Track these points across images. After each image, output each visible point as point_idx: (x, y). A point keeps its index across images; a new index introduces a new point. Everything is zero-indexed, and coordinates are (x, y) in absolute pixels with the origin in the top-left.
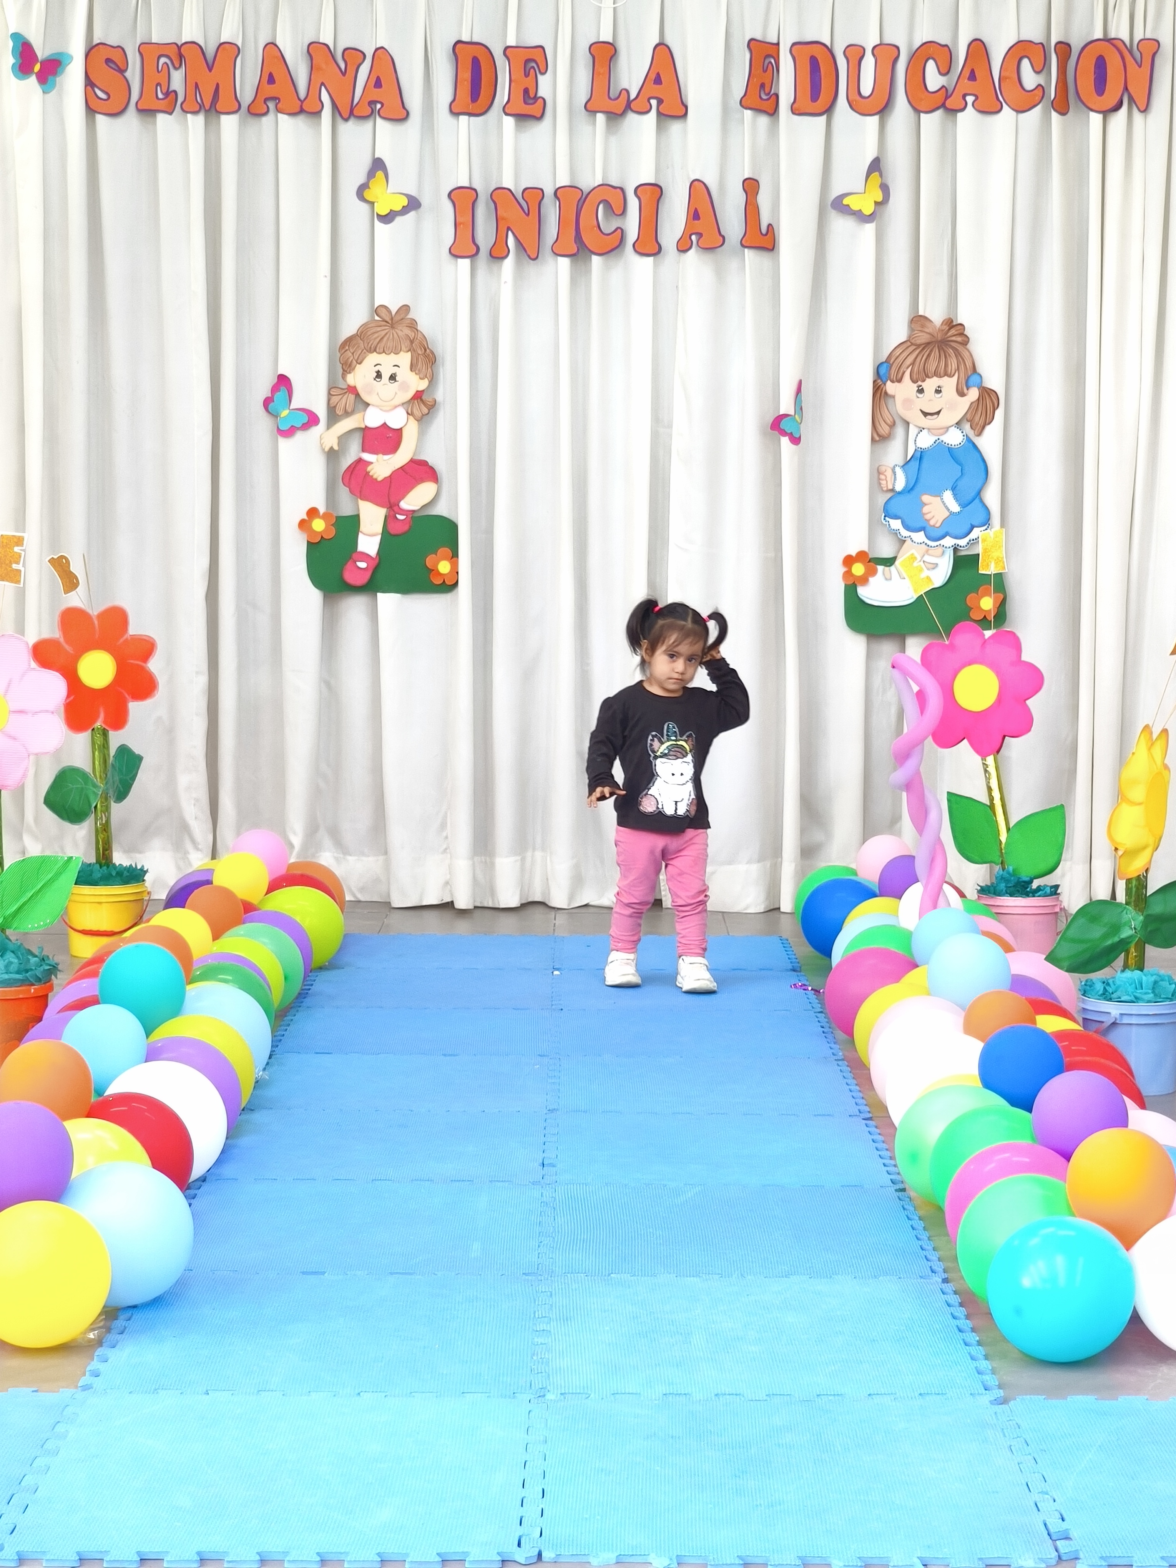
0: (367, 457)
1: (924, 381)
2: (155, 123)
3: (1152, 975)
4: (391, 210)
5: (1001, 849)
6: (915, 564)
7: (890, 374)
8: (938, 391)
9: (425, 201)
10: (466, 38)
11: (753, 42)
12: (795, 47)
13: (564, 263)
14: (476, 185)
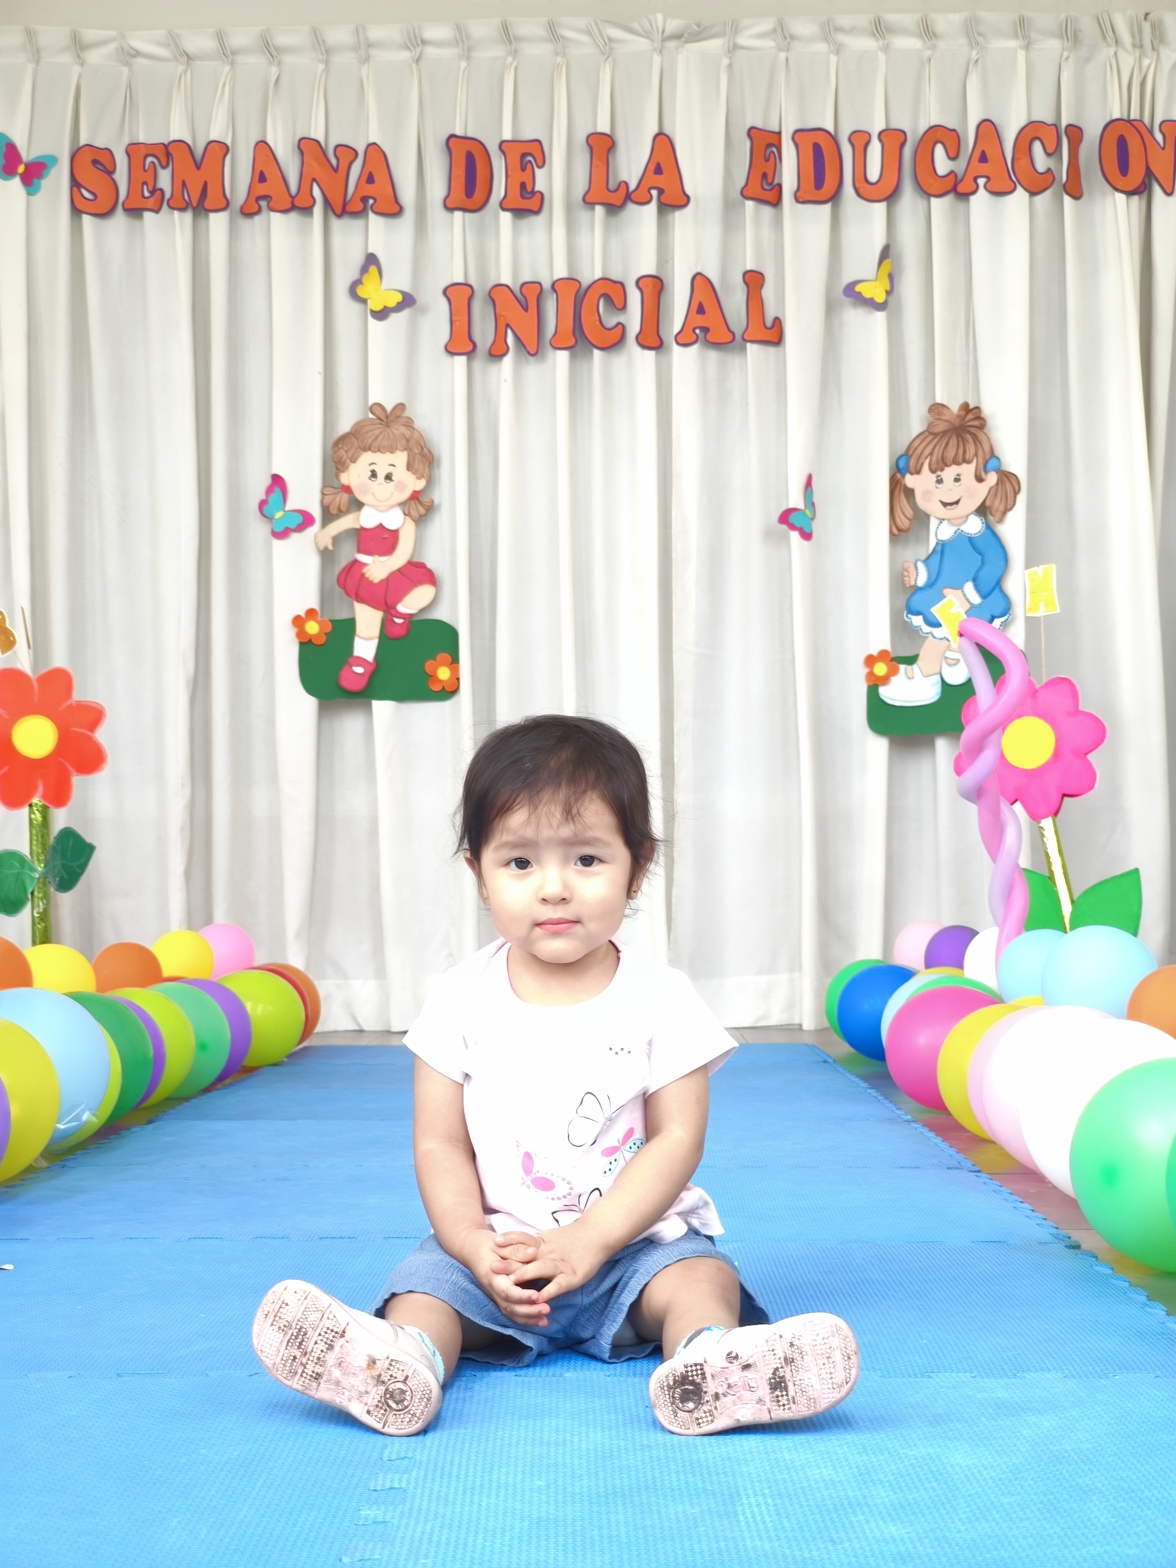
0: (362, 558)
1: (942, 470)
4: (385, 307)
7: (908, 468)
8: (957, 480)
10: (459, 132)
11: (753, 130)
12: (798, 134)
13: (562, 357)
14: (472, 281)
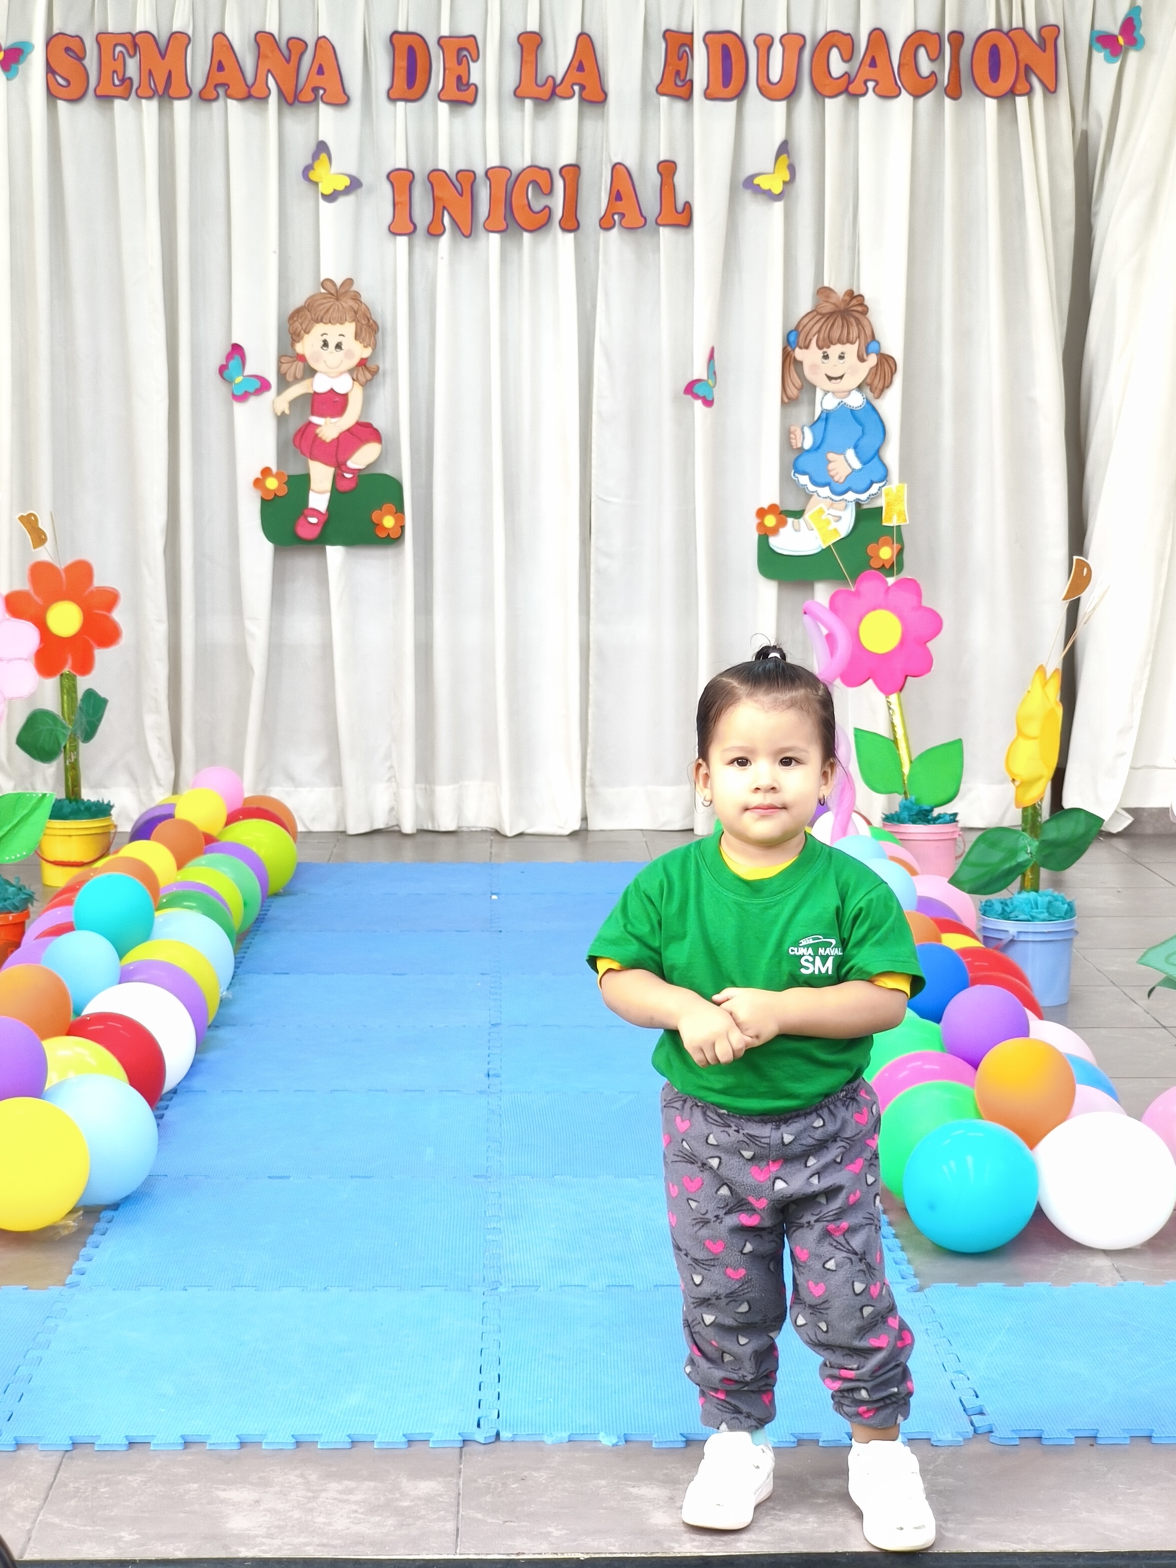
0: (315, 420)
1: (828, 347)
2: (112, 109)
3: (1047, 896)
4: (335, 190)
5: (904, 780)
6: (823, 517)
7: (798, 342)
8: (841, 357)
9: (364, 181)
10: (402, 28)
11: (668, 33)
12: (709, 36)
13: (495, 238)
14: (414, 167)
